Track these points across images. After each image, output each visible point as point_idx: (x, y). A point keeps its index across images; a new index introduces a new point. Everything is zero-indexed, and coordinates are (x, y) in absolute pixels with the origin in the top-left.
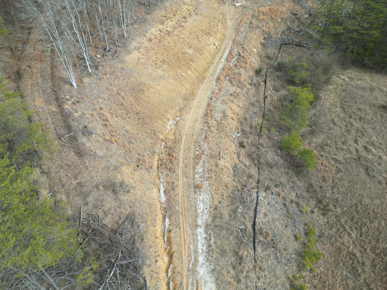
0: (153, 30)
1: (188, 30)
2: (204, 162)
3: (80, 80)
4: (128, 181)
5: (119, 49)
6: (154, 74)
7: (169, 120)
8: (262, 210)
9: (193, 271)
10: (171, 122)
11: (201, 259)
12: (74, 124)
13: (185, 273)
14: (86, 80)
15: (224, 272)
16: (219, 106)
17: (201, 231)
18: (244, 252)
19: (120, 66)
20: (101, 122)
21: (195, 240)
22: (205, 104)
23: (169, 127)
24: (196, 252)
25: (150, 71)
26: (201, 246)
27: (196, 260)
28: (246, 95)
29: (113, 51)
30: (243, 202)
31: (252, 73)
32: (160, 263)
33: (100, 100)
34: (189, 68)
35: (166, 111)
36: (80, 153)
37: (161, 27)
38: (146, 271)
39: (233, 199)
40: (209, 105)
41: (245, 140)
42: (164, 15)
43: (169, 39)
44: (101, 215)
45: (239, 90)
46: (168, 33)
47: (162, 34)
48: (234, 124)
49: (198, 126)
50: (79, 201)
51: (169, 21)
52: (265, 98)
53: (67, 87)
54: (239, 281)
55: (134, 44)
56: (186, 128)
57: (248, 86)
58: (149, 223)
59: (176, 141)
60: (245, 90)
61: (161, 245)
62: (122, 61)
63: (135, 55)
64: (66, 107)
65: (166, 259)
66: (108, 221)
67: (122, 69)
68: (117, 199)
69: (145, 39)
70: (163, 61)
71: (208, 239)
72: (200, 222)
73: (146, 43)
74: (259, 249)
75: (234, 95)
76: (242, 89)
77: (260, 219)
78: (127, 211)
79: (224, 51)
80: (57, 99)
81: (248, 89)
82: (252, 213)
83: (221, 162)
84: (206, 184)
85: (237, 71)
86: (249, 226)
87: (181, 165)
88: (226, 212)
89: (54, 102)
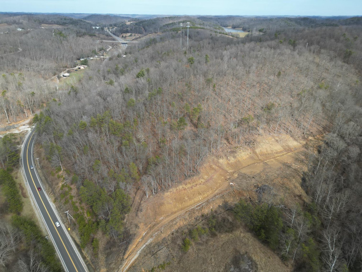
0: (181, 186)
1: (193, 190)
2: (159, 232)
3: (149, 196)
4: (140, 227)
5: (166, 190)
6: (169, 201)
7: (162, 217)
8: (161, 251)
9: (137, 251)
10: (162, 218)
11: (140, 250)
12: (140, 207)
13: (136, 250)
14: (151, 196)
15: (142, 255)
16: (178, 220)
17: (145, 245)
18: (148, 255)
19: (162, 195)
20: (146, 210)
21: (142, 246)
22: (175, 217)
23: (160, 219)
24: (140, 248)
25: (169, 200)
26: (142, 248)
27: (139, 250)
28: (190, 221)
29: (164, 190)
30: (159, 246)
31: (200, 215)
32: (133, 246)
33: (150, 204)
34: (181, 204)
35: (163, 214)
36: (137, 215)
37: (184, 186)
38: (130, 245)
39: (156, 244)
40: (175, 218)
41: (175, 234)
42: (190, 182)
43: (183, 191)
44: (131, 230)
45: (188, 218)
46: (185, 189)
47: (183, 189)
48: (176, 227)
49: (167, 223)
50: (129, 225)
51: (189, 185)
52: (196, 225)
53: (145, 197)
54: (143, 258)
55: (171, 190)
56: (163, 222)
57: (193, 219)
58: (137, 238)
59: (158, 224)
60: (190, 219)
61: (136, 243)
62: (164, 194)
63: (169, 193)
64: (142, 202)
65: (135, 246)
66: (131, 232)
67: (162, 196)
68: (136, 229)
69: (175, 189)
70: (175, 199)
71: (144, 248)
72: (146, 244)
73: (175, 191)
74: (152, 257)
75: (185, 219)
76: (190, 218)
77: (159, 252)
78: (135, 232)
79: (200, 203)
80: (141, 199)
81: (192, 220)
82: (158, 250)
83: (162, 235)
84: (154, 237)
85: (195, 212)
86: (155, 252)
87: (154, 230)
88: (152, 245)
89: (140, 199)
